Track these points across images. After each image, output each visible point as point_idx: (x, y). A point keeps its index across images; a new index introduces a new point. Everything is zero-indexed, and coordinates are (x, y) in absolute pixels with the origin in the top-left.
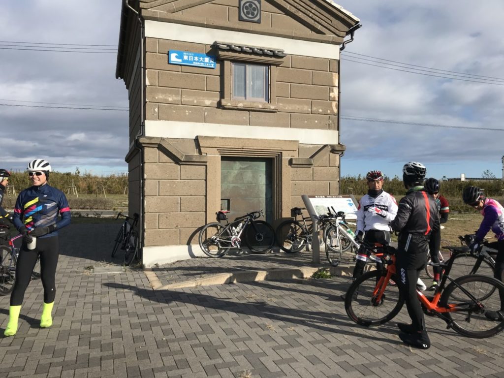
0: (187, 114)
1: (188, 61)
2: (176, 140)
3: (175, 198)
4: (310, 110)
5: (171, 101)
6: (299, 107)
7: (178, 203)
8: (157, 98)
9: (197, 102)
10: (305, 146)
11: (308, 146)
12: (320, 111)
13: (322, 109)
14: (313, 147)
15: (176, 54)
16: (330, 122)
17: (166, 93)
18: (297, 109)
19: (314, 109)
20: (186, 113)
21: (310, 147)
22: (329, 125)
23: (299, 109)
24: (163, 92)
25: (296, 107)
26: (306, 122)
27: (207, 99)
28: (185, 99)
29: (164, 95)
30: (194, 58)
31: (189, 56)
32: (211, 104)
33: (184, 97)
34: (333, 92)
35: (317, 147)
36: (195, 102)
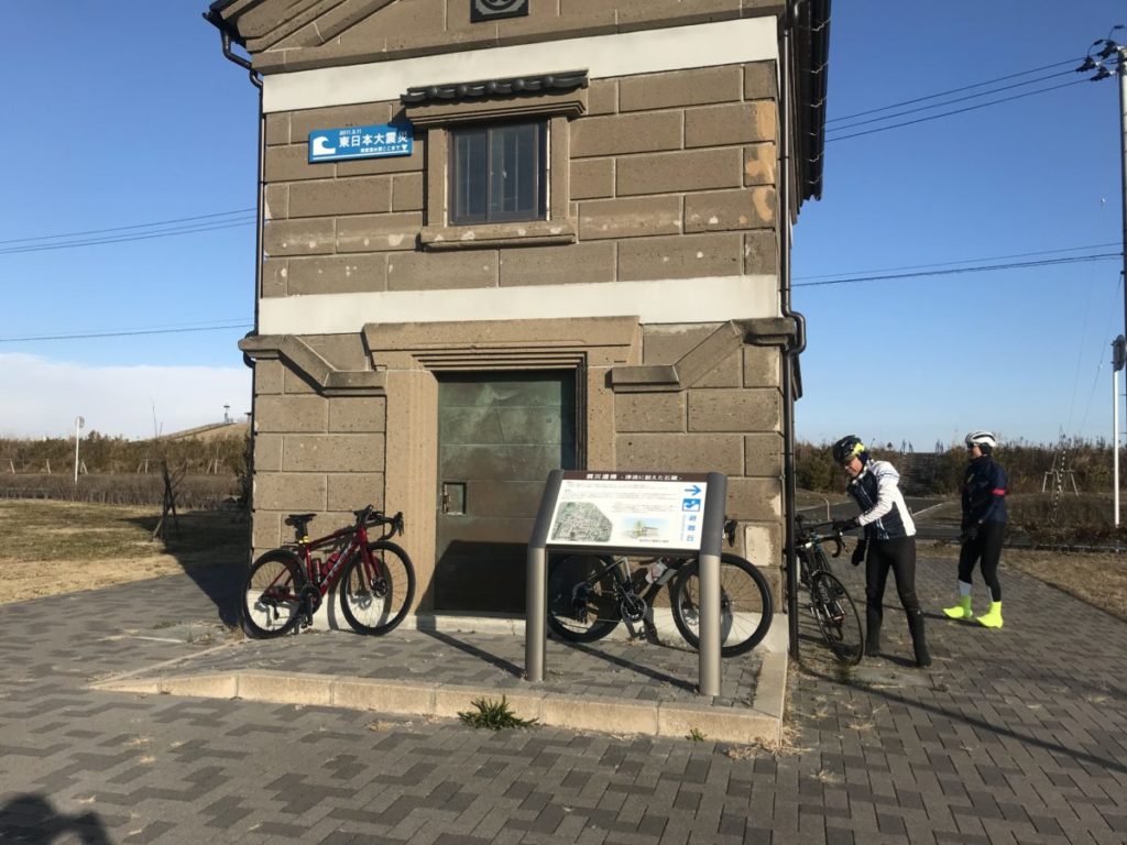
0: (348, 273)
1: (349, 149)
2: (322, 338)
3: (315, 478)
4: (679, 223)
5: (315, 249)
6: (643, 220)
7: (322, 490)
8: (285, 245)
9: (371, 241)
10: (662, 329)
11: (673, 330)
12: (714, 221)
13: (719, 216)
14: (689, 331)
15: (324, 139)
16: (748, 251)
17: (302, 233)
18: (635, 226)
19: (694, 217)
20: (345, 271)
21: (679, 332)
22: (745, 260)
23: (642, 224)
24: (298, 231)
25: (633, 221)
26: (666, 259)
27: (393, 233)
28: (345, 239)
29: (300, 237)
30: (362, 140)
31: (350, 136)
32: (403, 242)
33: (342, 234)
34: (755, 157)
35: (703, 329)
36: (367, 242)
